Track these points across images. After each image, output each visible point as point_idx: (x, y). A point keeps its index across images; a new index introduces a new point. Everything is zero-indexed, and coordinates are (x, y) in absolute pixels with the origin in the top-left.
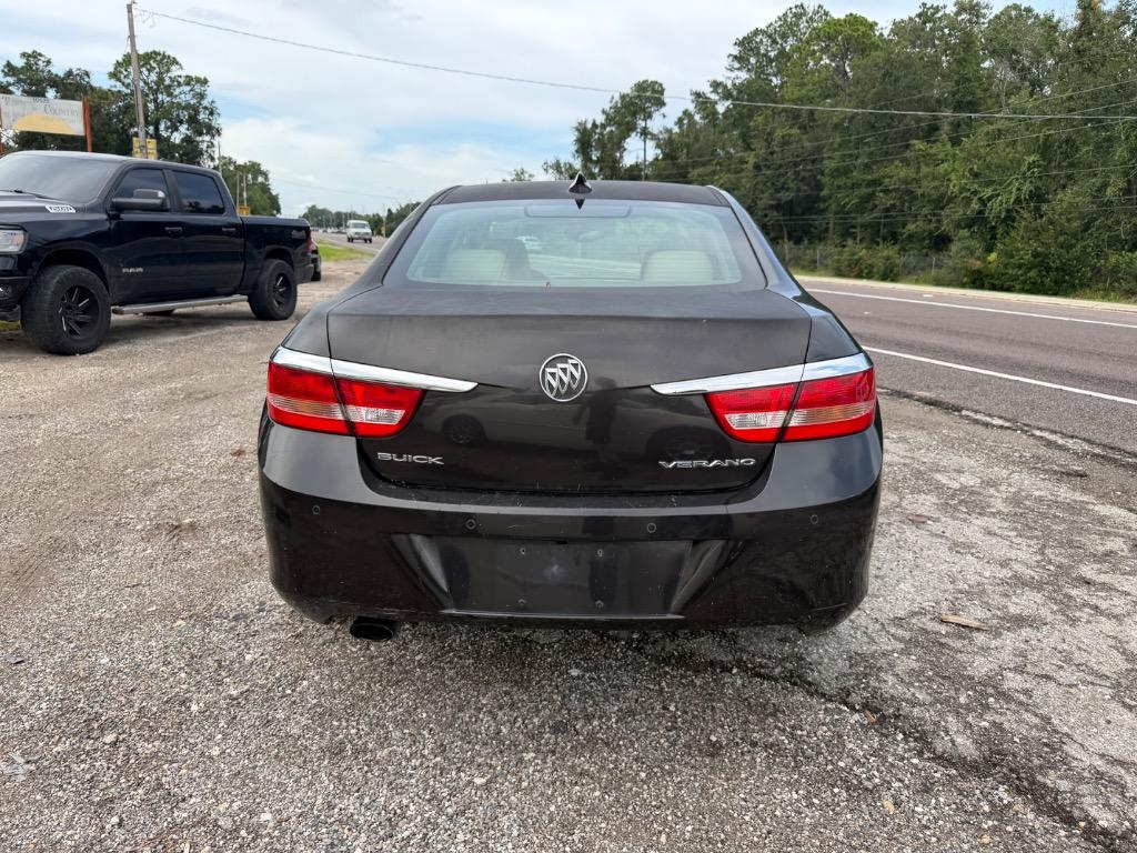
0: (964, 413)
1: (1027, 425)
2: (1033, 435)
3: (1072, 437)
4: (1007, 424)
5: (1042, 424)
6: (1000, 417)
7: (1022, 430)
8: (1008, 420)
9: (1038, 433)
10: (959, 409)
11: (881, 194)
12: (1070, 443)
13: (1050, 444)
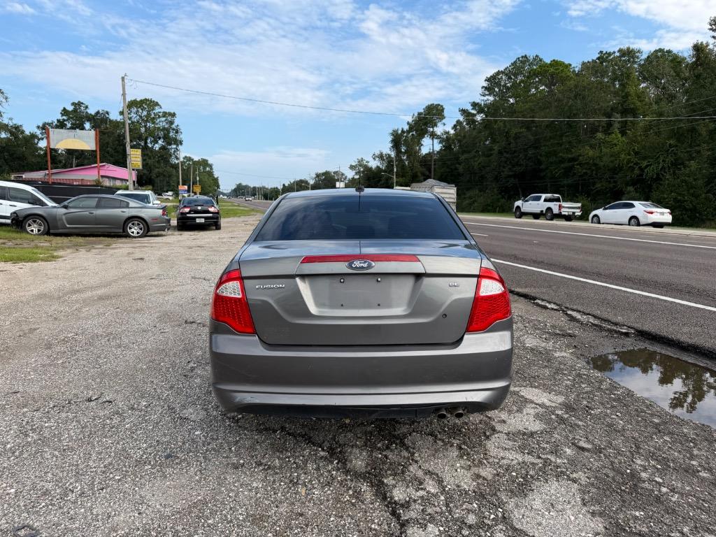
0: (537, 301)
1: (566, 308)
2: (566, 314)
3: (588, 314)
4: (555, 307)
5: (575, 307)
6: (554, 303)
7: (563, 311)
8: (557, 305)
9: (569, 312)
10: (534, 299)
11: (578, 167)
12: (584, 318)
13: (572, 319)
